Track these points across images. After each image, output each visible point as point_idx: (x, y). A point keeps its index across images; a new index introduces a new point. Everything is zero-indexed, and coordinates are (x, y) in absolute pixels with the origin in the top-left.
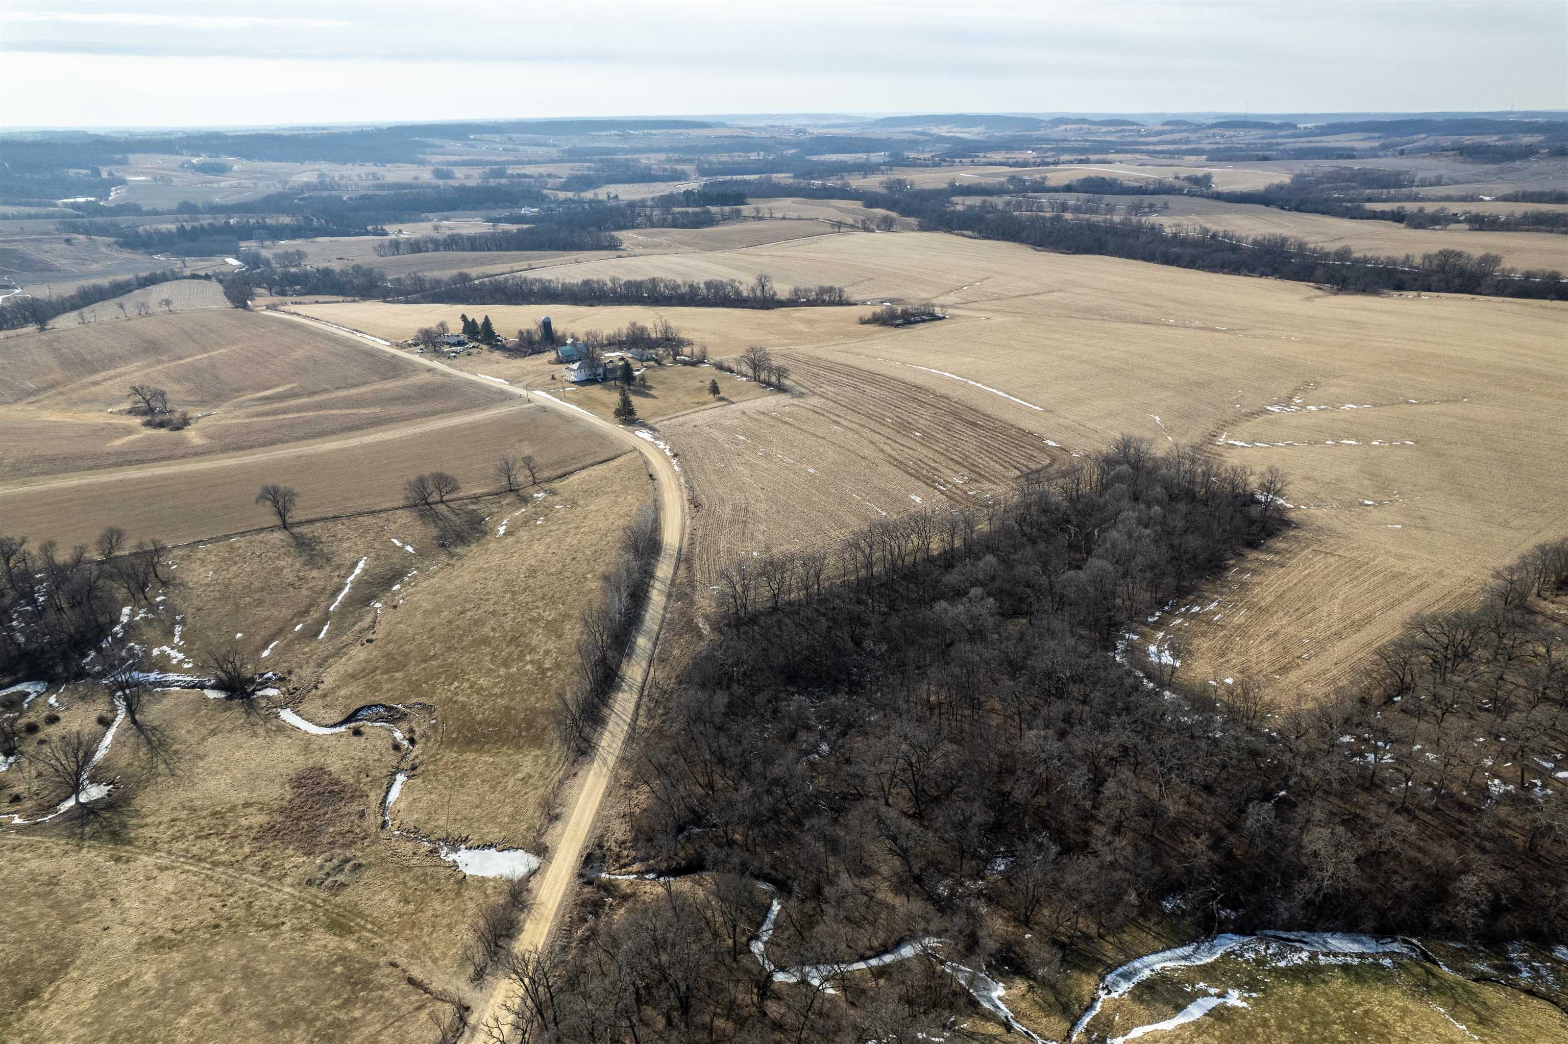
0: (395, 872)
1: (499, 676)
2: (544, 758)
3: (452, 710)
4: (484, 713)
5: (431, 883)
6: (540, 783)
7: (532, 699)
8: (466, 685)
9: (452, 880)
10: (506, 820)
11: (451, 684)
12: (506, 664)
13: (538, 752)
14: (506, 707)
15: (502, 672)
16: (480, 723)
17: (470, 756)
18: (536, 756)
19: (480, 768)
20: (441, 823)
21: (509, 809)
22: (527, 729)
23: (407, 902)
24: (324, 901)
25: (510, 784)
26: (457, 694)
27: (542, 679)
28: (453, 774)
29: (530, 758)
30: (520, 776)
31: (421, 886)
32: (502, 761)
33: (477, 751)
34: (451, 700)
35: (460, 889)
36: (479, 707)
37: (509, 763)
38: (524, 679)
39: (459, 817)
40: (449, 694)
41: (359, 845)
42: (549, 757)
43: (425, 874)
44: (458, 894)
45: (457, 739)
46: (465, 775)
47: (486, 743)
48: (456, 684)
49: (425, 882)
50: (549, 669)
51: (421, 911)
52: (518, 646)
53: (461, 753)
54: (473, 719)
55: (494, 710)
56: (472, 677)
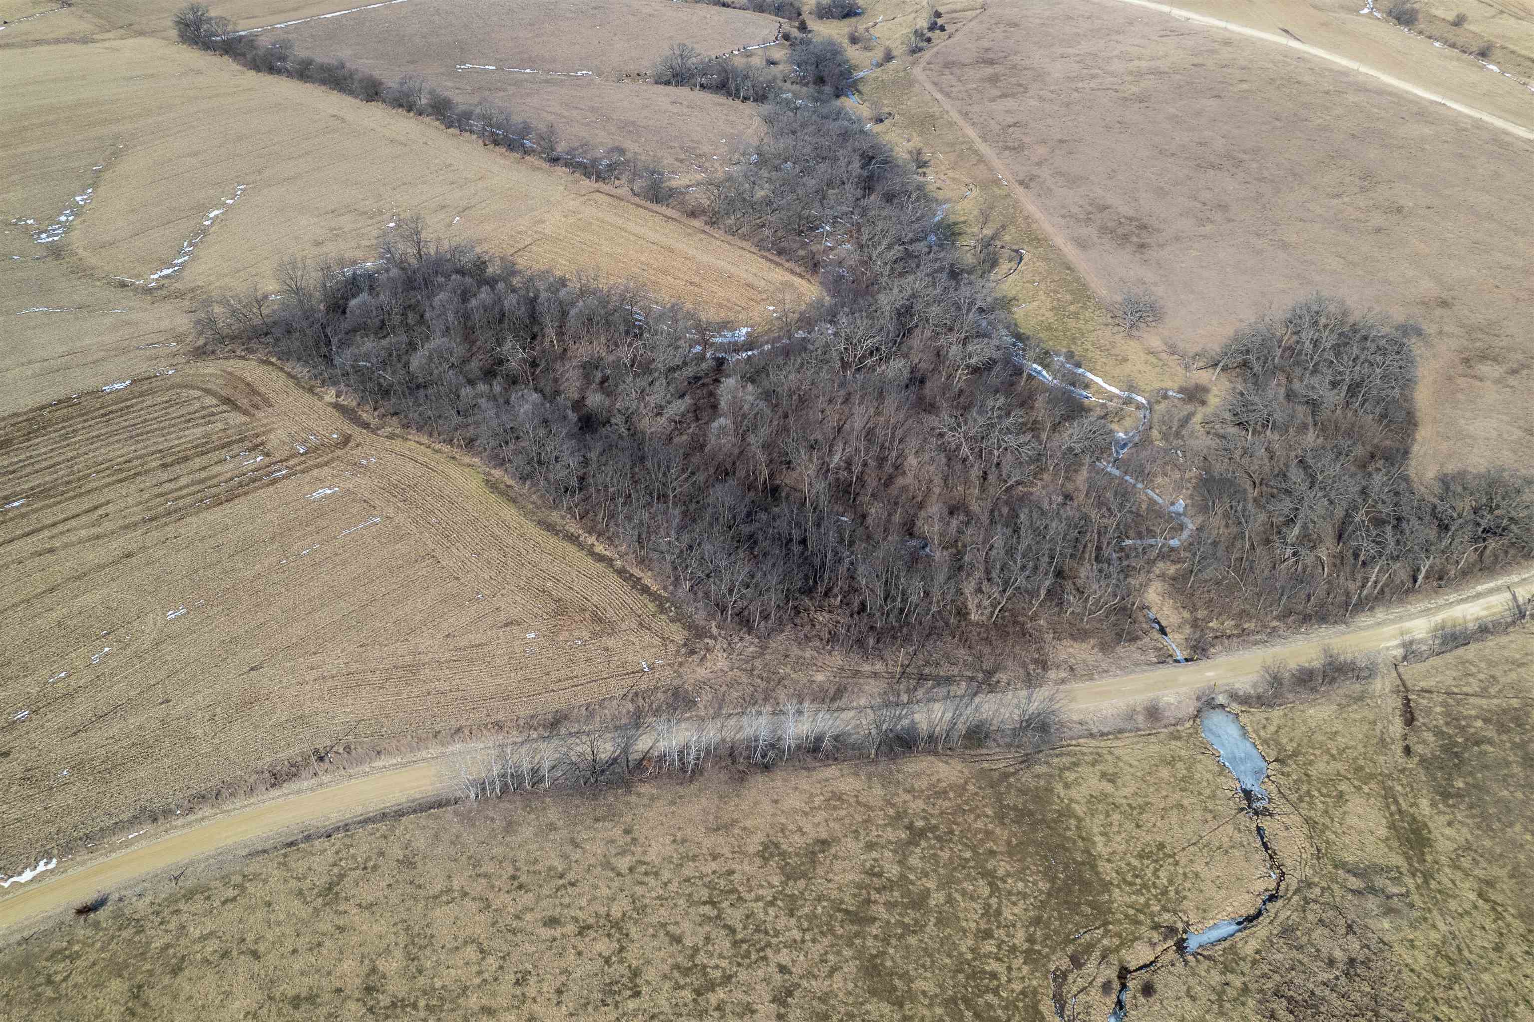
0: (1323, 832)
1: (950, 900)
2: (1067, 773)
3: (1047, 937)
4: (1035, 883)
5: (1305, 788)
6: (1109, 758)
7: (979, 825)
8: (989, 947)
9: (1286, 769)
10: (1180, 765)
11: (994, 975)
12: (919, 902)
13: (1059, 788)
14: (1010, 854)
15: (937, 898)
16: (1053, 880)
17: (1107, 871)
18: (1067, 786)
19: (1119, 844)
20: (1230, 829)
21: (1165, 773)
22: (1031, 814)
23: (1341, 795)
24: (1414, 875)
25: (1126, 791)
26: (1013, 949)
27: (936, 827)
28: (1149, 873)
29: (1073, 793)
30: (1109, 788)
31: (1316, 793)
32: (1094, 825)
33: (1094, 867)
34: (1028, 952)
35: (1290, 757)
36: (1025, 896)
37: (1092, 813)
38: (945, 855)
39: (1209, 816)
40: (1018, 962)
41: (1327, 898)
42: (1062, 770)
43: (1301, 799)
44: (1295, 754)
45: (1089, 904)
46: (1141, 856)
47: (1075, 861)
48: (992, 965)
49: (1308, 793)
50: (910, 827)
51: (1339, 774)
52: (868, 901)
53: (1106, 886)
54: (1049, 895)
55: (1023, 871)
56: (965, 945)
